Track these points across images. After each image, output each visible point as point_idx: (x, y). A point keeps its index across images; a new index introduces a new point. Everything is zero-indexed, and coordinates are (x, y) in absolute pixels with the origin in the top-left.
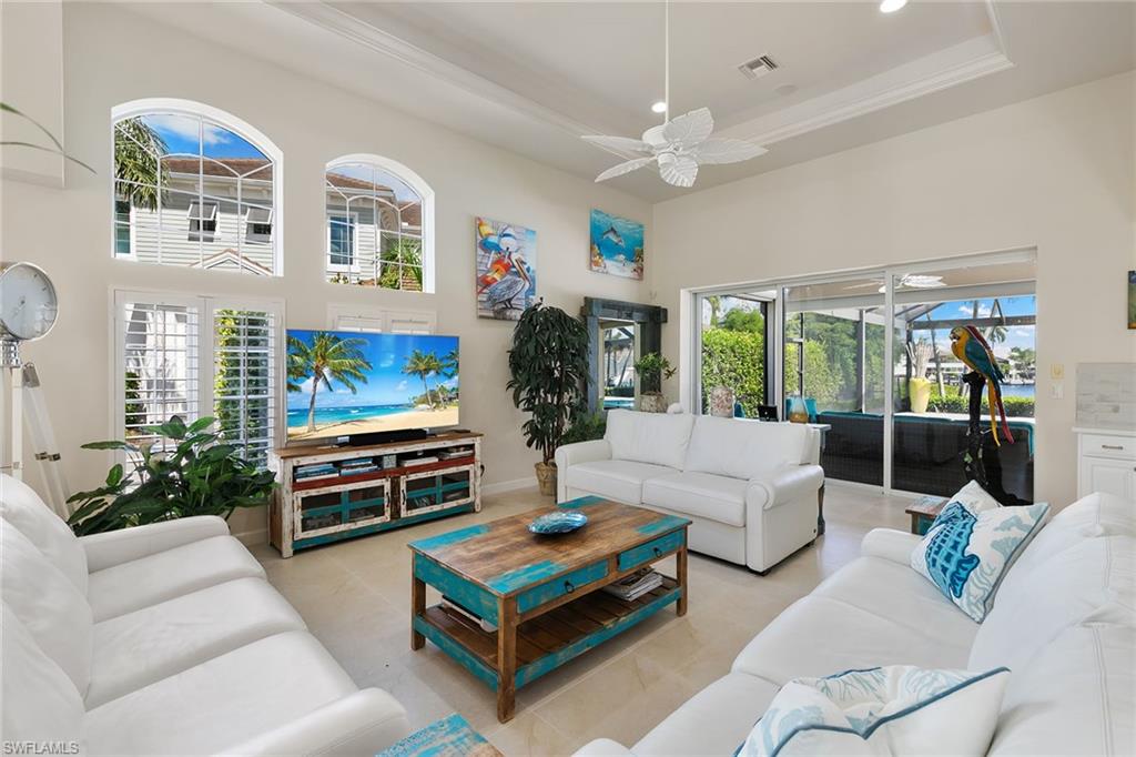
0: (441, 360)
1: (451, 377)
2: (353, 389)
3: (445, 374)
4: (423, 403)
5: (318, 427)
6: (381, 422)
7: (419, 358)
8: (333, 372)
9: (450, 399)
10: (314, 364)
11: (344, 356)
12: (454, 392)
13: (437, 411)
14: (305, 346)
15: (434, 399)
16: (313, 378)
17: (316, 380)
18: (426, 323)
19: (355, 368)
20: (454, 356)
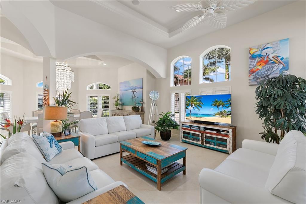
0: (224, 102)
1: (228, 107)
2: (199, 109)
3: (226, 107)
4: (218, 115)
5: (192, 117)
6: (206, 118)
7: (217, 101)
8: (195, 105)
9: (228, 115)
10: (191, 103)
11: (197, 101)
12: (229, 113)
13: (222, 118)
14: (189, 99)
15: (222, 114)
16: (191, 106)
17: (191, 107)
18: (227, 90)
19: (199, 104)
20: (229, 101)
